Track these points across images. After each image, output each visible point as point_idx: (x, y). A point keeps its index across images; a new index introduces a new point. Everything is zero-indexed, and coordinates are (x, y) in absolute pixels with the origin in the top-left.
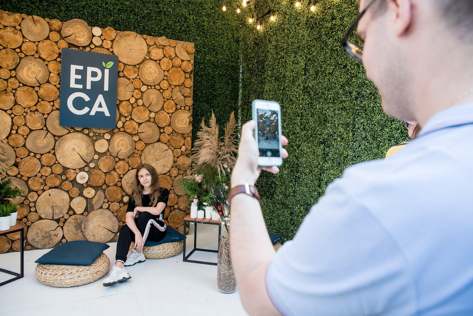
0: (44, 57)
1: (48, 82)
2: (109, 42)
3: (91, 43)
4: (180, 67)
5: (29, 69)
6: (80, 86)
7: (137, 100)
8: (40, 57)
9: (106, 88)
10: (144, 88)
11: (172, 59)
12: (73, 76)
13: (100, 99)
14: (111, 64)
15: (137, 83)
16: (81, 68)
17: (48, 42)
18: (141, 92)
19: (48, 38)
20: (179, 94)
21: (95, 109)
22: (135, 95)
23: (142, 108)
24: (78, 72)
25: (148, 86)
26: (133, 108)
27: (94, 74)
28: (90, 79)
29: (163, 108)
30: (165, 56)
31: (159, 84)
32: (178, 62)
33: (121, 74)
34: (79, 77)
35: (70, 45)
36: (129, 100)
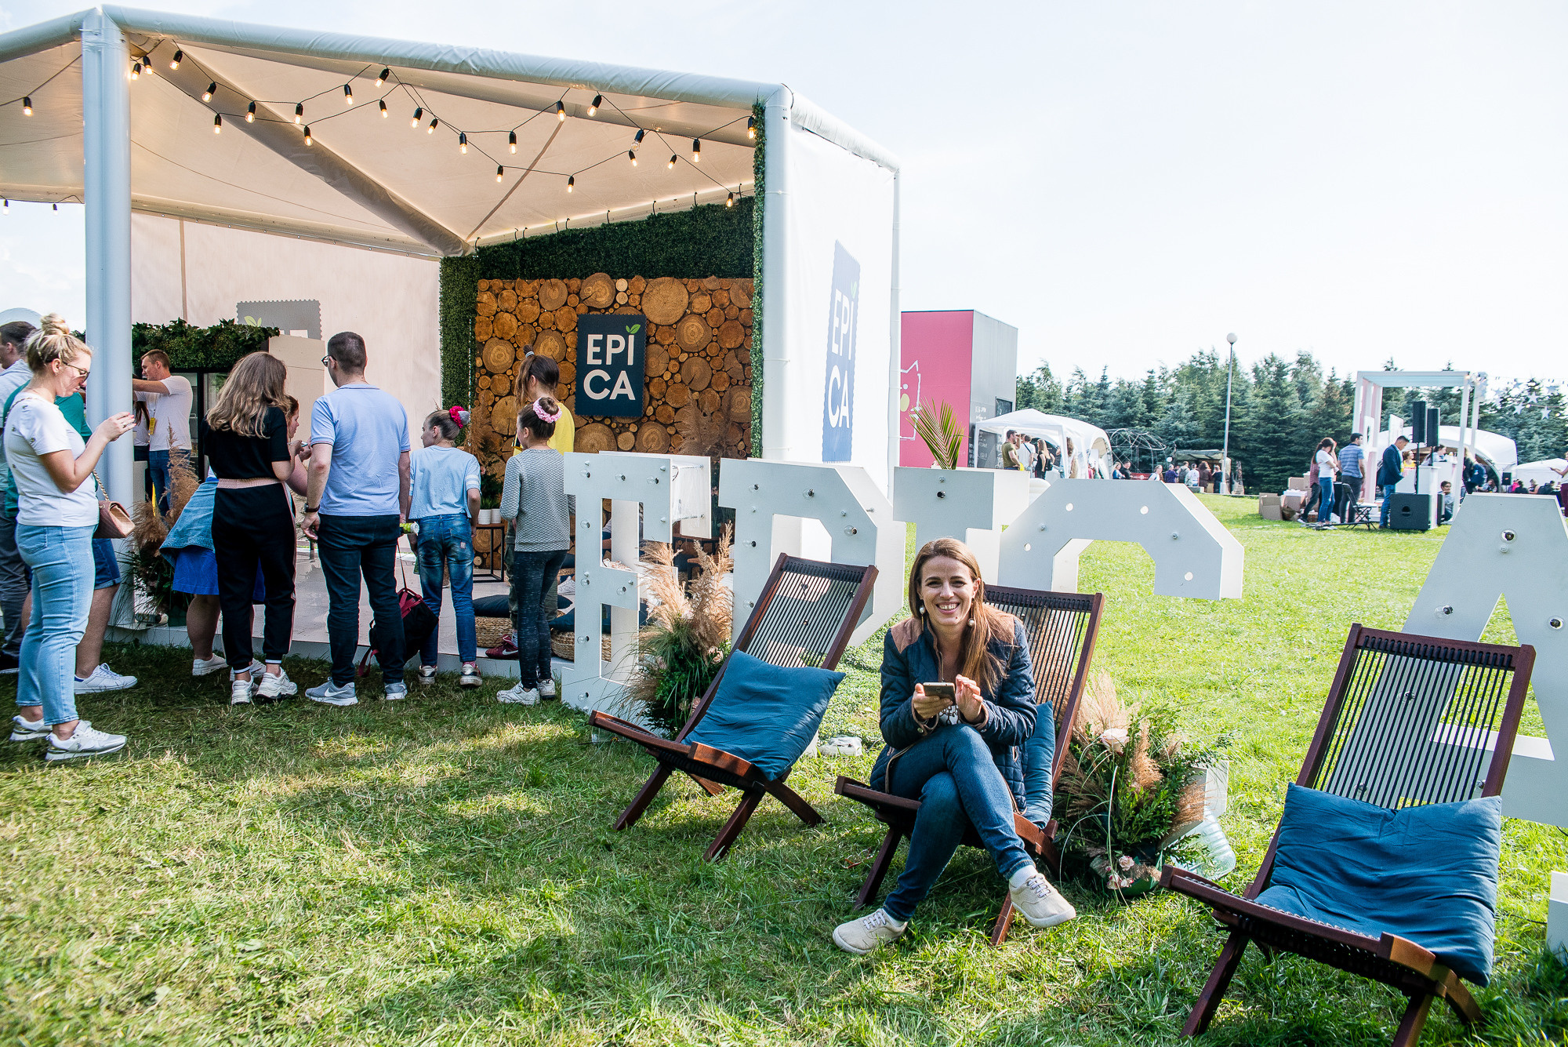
0: (561, 328)
1: (565, 359)
2: (637, 297)
3: (615, 301)
4: (737, 319)
5: (545, 345)
6: (599, 362)
7: (673, 375)
8: (557, 330)
9: (630, 362)
10: (683, 357)
11: (723, 309)
12: (592, 349)
13: (623, 376)
14: (636, 327)
15: (674, 352)
16: (600, 337)
17: (566, 309)
18: (680, 363)
19: (566, 304)
20: (736, 361)
21: (618, 390)
22: (670, 368)
23: (680, 386)
24: (596, 343)
25: (689, 353)
26: (668, 387)
27: (616, 344)
28: (611, 351)
29: (709, 386)
30: (713, 306)
31: (705, 349)
32: (734, 312)
33: (652, 340)
34: (598, 349)
35: (590, 309)
36: (662, 376)
